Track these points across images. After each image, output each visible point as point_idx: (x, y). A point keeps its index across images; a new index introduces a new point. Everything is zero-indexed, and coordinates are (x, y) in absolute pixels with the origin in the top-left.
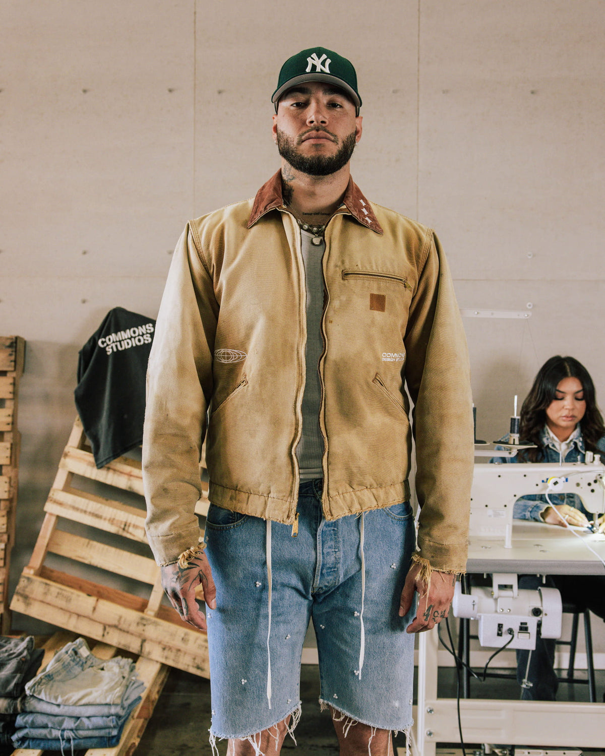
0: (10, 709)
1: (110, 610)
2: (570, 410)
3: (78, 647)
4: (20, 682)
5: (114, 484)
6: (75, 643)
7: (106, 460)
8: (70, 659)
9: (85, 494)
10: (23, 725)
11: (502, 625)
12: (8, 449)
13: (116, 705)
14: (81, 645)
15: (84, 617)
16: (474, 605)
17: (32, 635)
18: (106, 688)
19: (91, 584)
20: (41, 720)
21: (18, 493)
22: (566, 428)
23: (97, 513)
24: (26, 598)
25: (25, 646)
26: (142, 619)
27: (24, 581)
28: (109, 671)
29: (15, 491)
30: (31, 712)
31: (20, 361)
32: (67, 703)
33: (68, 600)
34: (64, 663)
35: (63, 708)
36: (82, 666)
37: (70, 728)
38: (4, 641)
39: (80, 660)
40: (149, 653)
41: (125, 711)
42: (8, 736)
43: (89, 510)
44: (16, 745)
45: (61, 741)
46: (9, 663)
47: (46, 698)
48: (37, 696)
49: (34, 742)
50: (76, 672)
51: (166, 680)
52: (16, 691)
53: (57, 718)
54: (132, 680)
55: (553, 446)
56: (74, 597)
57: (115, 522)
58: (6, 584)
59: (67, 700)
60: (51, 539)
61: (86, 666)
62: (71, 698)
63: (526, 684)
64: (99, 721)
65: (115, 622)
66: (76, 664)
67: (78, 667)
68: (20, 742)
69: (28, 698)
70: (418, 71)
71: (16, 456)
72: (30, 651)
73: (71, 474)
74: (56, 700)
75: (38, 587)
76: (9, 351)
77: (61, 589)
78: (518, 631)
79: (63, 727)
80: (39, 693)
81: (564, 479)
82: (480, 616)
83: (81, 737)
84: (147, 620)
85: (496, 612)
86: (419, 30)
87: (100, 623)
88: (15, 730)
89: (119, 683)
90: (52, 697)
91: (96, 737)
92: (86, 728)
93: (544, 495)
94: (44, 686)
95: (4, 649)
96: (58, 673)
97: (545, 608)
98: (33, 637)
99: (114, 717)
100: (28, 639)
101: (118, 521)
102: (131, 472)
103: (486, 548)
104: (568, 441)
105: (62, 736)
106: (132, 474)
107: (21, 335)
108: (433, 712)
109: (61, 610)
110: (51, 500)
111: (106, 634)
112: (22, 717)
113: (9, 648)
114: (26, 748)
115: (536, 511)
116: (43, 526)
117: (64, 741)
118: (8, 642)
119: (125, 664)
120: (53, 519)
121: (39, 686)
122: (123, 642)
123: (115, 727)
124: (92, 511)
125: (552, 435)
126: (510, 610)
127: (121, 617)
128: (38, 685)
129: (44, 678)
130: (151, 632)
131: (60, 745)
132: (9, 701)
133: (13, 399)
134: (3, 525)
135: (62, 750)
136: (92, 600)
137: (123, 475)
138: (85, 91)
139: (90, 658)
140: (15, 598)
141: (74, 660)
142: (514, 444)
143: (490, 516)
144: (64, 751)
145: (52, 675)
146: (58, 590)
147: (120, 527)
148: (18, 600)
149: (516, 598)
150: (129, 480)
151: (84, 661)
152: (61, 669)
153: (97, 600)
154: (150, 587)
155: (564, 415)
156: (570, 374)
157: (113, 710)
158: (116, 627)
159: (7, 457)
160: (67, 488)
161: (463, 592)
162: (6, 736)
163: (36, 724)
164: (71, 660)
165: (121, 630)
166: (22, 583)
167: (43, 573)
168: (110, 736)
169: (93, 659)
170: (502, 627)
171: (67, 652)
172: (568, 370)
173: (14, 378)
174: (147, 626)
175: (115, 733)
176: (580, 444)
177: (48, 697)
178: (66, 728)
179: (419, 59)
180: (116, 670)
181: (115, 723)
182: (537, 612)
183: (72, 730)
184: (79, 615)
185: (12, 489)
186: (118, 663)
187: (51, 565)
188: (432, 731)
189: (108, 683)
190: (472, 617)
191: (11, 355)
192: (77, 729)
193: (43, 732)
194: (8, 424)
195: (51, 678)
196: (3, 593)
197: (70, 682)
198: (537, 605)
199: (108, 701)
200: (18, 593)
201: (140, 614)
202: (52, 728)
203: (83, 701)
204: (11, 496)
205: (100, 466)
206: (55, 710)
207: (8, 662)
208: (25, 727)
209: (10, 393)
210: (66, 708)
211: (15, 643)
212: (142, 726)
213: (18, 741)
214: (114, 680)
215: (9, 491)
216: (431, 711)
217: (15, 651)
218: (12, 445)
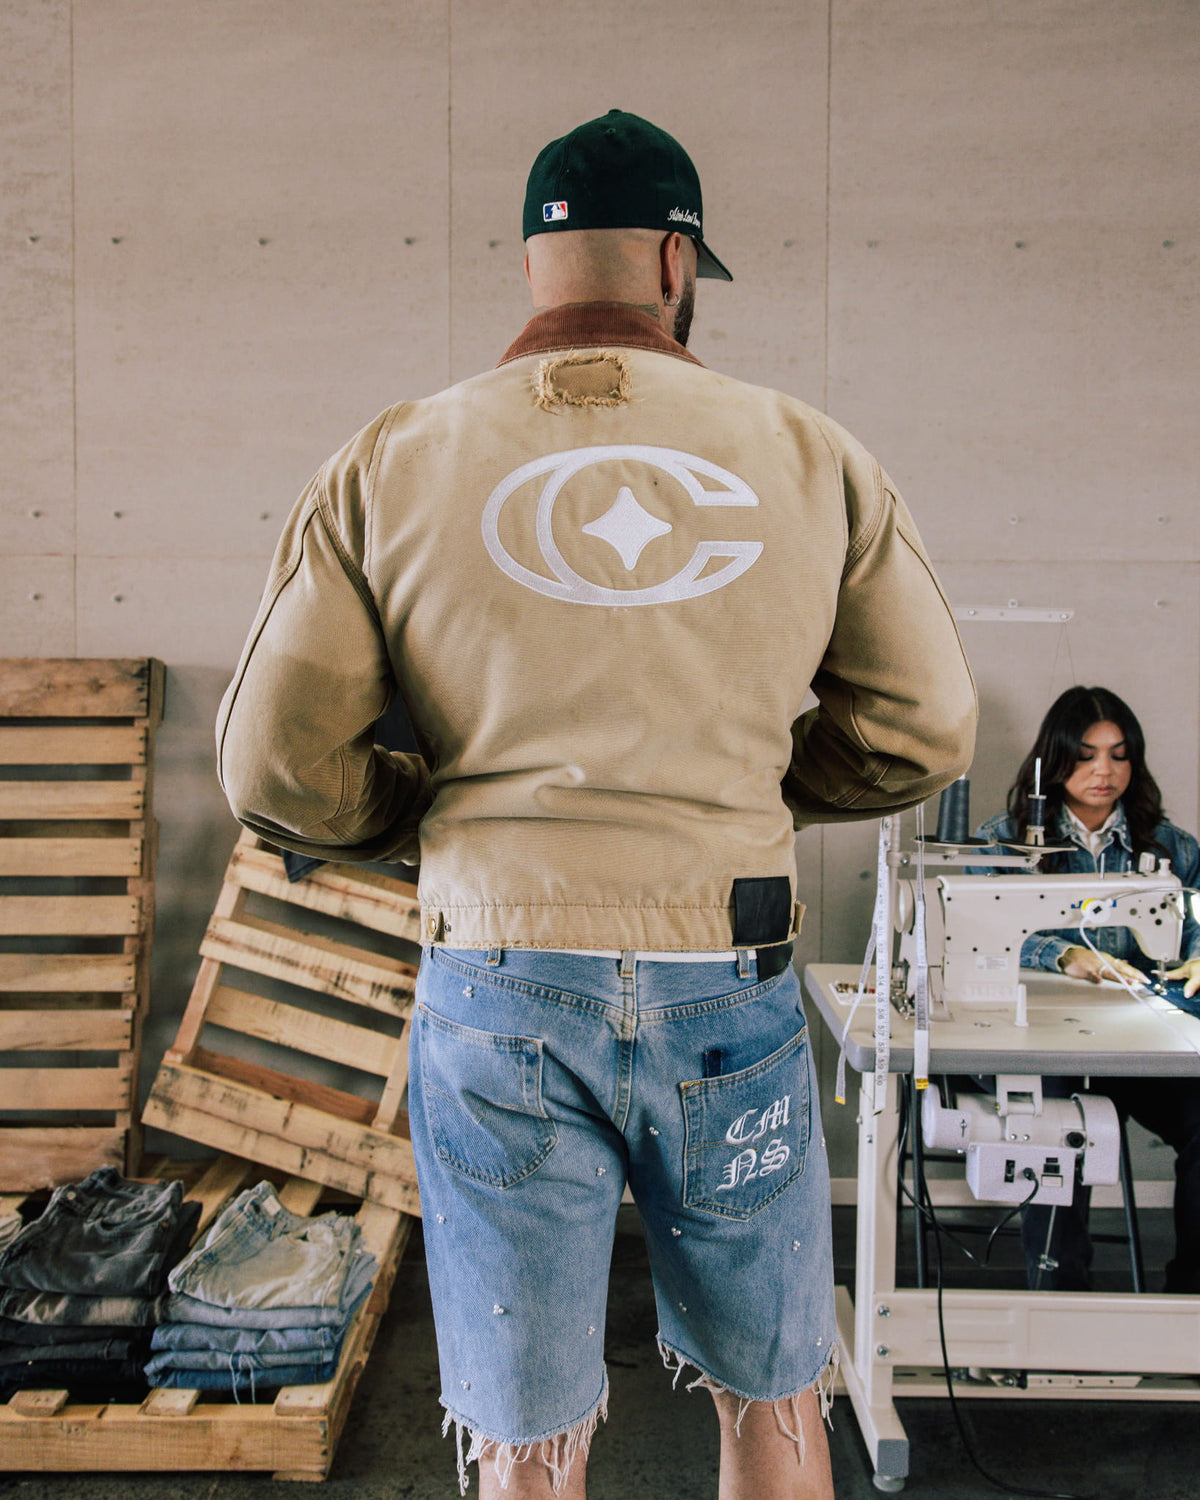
0: (142, 1319)
1: (312, 1123)
2: (1103, 776)
3: (260, 1196)
4: (158, 1269)
5: (319, 908)
6: (254, 1190)
7: (305, 867)
8: (247, 1220)
9: (268, 924)
10: (165, 1346)
11: (1013, 1162)
12: (136, 849)
13: (332, 1308)
14: (265, 1194)
15: (269, 1134)
16: (963, 1128)
17: (180, 1179)
18: (311, 1275)
19: (280, 1077)
20: (196, 1336)
21: (154, 923)
22: (1097, 808)
23: (290, 957)
24: (169, 1104)
25: (168, 1199)
26: (369, 1136)
27: (165, 1075)
28: (315, 1242)
29: (150, 920)
30: (180, 1323)
31: (157, 699)
32: (243, 1306)
33: (242, 1106)
34: (237, 1229)
35: (236, 1315)
36: (268, 1231)
37: (248, 1349)
38: (130, 1189)
39: (265, 1222)
40: (380, 1196)
41: (345, 1315)
42: (139, 1365)
43: (276, 952)
44: (152, 1382)
45: (233, 1374)
46: (139, 1233)
47: (205, 1297)
48: (191, 1294)
49: (185, 1376)
50: (259, 1245)
51: (408, 1238)
52: (153, 1284)
53: (226, 1332)
54: (356, 1254)
55: (1078, 838)
56: (251, 1100)
57: (321, 972)
58: (135, 1080)
59: (245, 1299)
60: (211, 1001)
61: (275, 1232)
62: (250, 1296)
63: (1047, 1263)
64: (299, 1338)
65: (323, 1143)
66: (257, 1231)
67: (262, 1234)
68: (159, 1377)
69: (174, 1297)
70: (827, 209)
71: (150, 862)
72: (177, 1209)
73: (246, 892)
74: (224, 1300)
75: (189, 1085)
76: (138, 683)
77: (227, 1087)
78: (1042, 1172)
79: (236, 1349)
80: (194, 1289)
81: (1110, 902)
82: (975, 1148)
83: (268, 1366)
84: (376, 1139)
85: (1003, 1139)
86: (829, 139)
87: (296, 1144)
88: (150, 1354)
89: (335, 1265)
90: (217, 1295)
91: (295, 1366)
92: (277, 1349)
93: (1078, 929)
94: (200, 1277)
95: (131, 1205)
96: (226, 1249)
97: (1089, 1133)
98: (182, 1182)
99: (327, 1330)
100: (172, 1185)
101: (326, 970)
102: (347, 887)
103: (982, 1025)
104: (1102, 830)
105: (235, 1364)
106: (350, 890)
107: (158, 655)
108: (888, 1314)
109: (229, 1124)
110: (212, 936)
111: (306, 1164)
112: (162, 1333)
113: (139, 1202)
114: (171, 1387)
115: (1049, 955)
116: (198, 979)
117: (238, 1375)
118: (138, 1192)
119: (343, 1228)
120: (215, 968)
121: (194, 1276)
122: (336, 1177)
123: (328, 1348)
124: (282, 954)
125: (1074, 819)
126: (1028, 1137)
127: (331, 1135)
128: (191, 1275)
129: (201, 1262)
130: (383, 1159)
131: (231, 1381)
132: (140, 1302)
133: (145, 764)
134: (130, 978)
135: (235, 1392)
136: (282, 1106)
137: (333, 892)
138: (263, 242)
139: (283, 1216)
140: (150, 1103)
141: (253, 1223)
142: (1036, 845)
143: (981, 967)
144: (238, 1391)
145: (216, 1254)
146: (224, 1090)
147: (330, 981)
148: (156, 1107)
149: (1039, 1116)
150: (345, 900)
151: (272, 1224)
152: (232, 1242)
153: (292, 1106)
154: (380, 1080)
155: (1094, 785)
156: (1101, 716)
157: (325, 1318)
158: (323, 1151)
159: (136, 863)
160: (238, 916)
161: (944, 1105)
162: (134, 1366)
163: (189, 1345)
164: (249, 1223)
165: (331, 1156)
166: (163, 1077)
167: (198, 1059)
168: (321, 1362)
169: (287, 1219)
170: (1013, 1166)
171: (241, 1209)
172: (1099, 710)
173: (147, 730)
174: (376, 1150)
175: (328, 1357)
176: (1123, 836)
177: (209, 1295)
178: (242, 1350)
179: (828, 189)
180: (329, 1239)
181: (329, 1340)
182: (1075, 1140)
183: (251, 1353)
184: (260, 1132)
185: (143, 918)
186: (331, 1225)
187: (211, 1044)
188: (888, 1346)
189: (315, 1266)
190: (961, 1149)
191: (140, 690)
192: (261, 1351)
193: (202, 1358)
194: (137, 807)
195: (215, 1259)
196: (130, 1094)
197: (246, 1265)
198: (1076, 1126)
199: (316, 1300)
200: (156, 1096)
201: (365, 1129)
202: (216, 1350)
203: (272, 1302)
204: (143, 929)
205: (294, 878)
206: (223, 1318)
207: (137, 1230)
208: (169, 1350)
209: (140, 754)
210: (241, 1315)
211: (149, 1192)
212: (372, 1329)
213: (156, 1374)
214: (325, 1260)
215: (139, 922)
216: (885, 1312)
217: (150, 1209)
218: (143, 842)
